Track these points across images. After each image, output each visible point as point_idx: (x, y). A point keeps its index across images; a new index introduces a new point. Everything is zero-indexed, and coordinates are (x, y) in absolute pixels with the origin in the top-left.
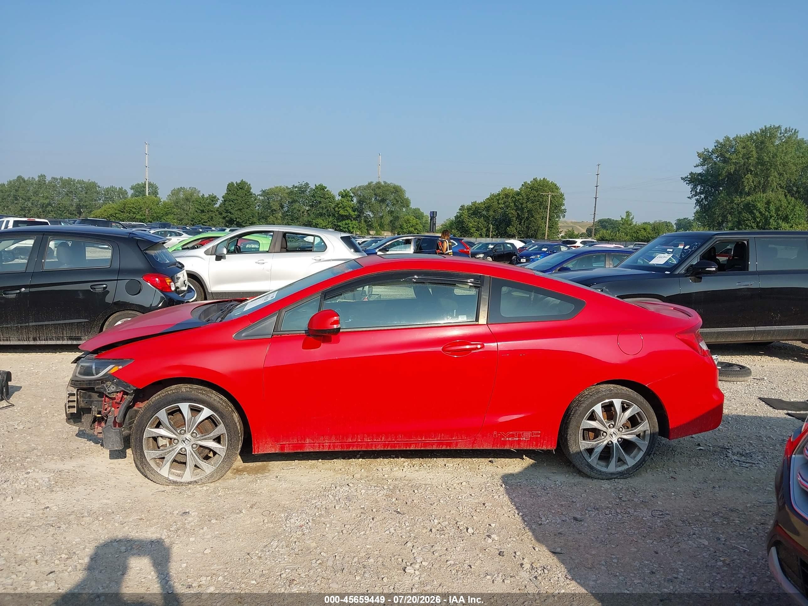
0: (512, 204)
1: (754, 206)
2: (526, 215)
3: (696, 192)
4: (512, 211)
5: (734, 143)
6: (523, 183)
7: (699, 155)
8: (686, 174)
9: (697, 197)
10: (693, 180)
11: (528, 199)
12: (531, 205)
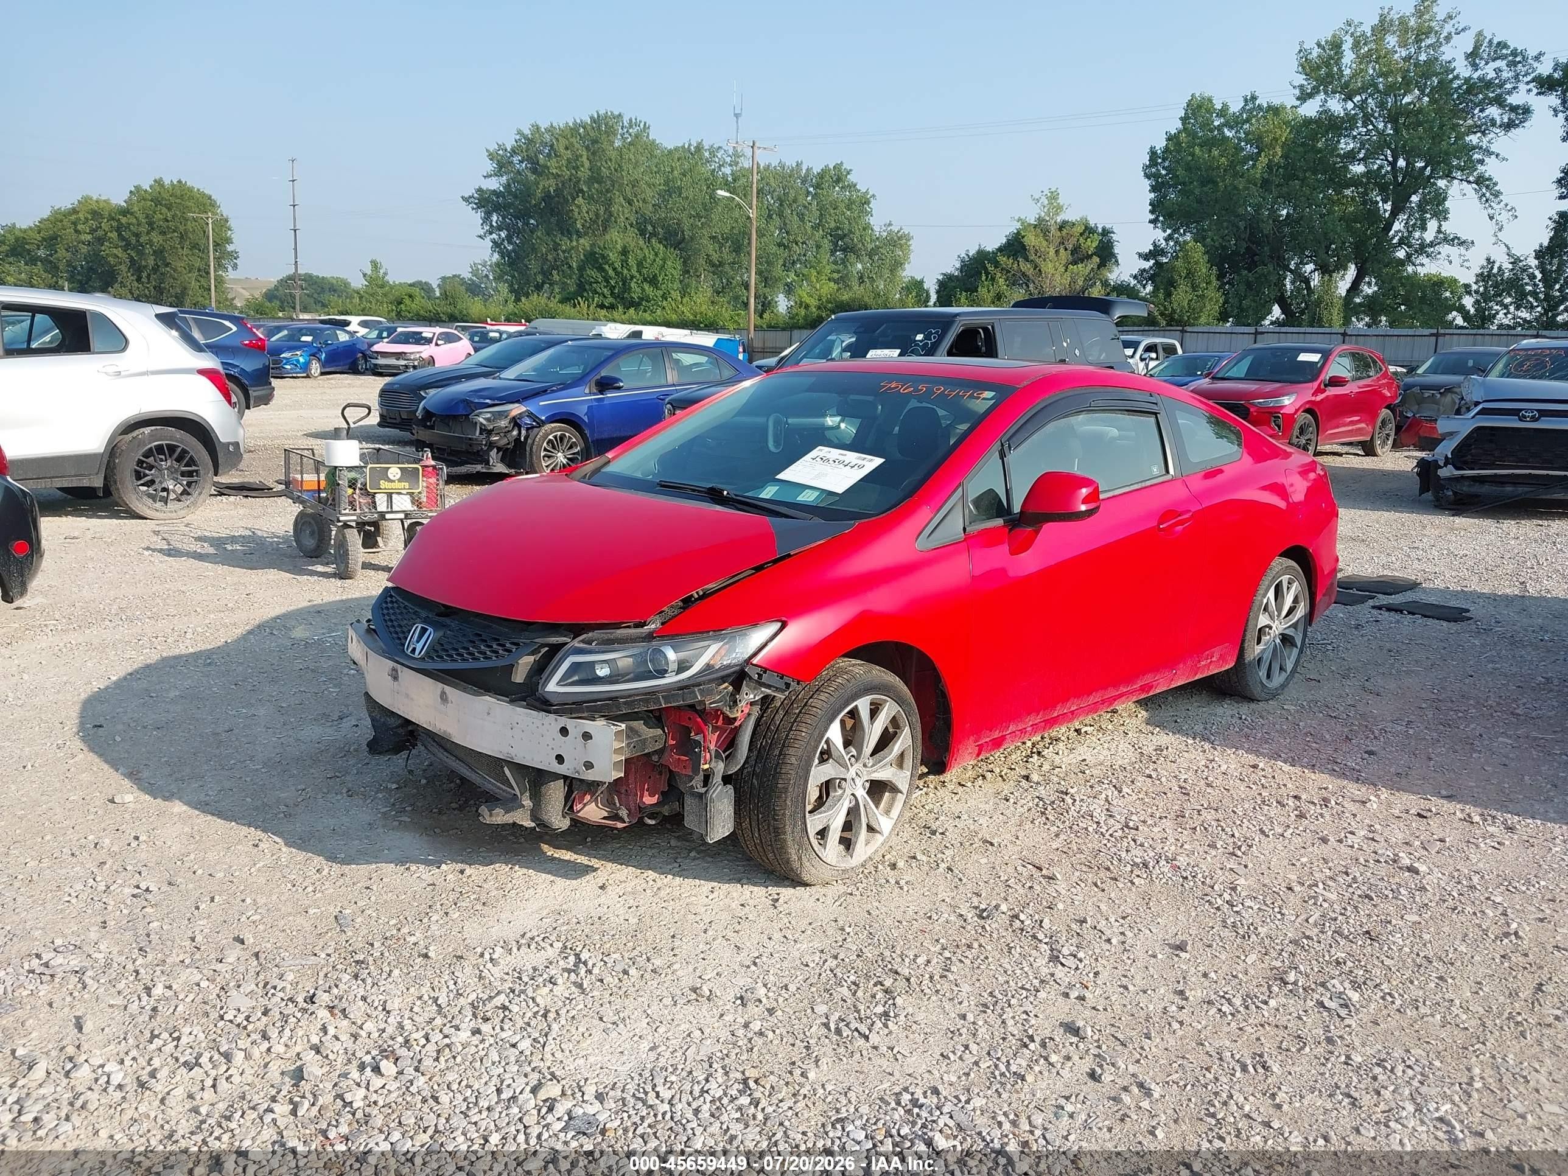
0: (114, 235)
1: (603, 257)
2: (151, 262)
3: (491, 226)
4: (115, 251)
5: (547, 137)
6: (133, 189)
7: (491, 156)
8: (470, 191)
9: (494, 236)
10: (485, 202)
11: (151, 224)
12: (161, 238)
